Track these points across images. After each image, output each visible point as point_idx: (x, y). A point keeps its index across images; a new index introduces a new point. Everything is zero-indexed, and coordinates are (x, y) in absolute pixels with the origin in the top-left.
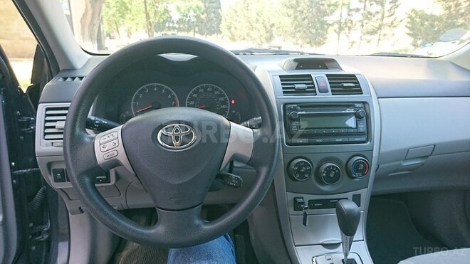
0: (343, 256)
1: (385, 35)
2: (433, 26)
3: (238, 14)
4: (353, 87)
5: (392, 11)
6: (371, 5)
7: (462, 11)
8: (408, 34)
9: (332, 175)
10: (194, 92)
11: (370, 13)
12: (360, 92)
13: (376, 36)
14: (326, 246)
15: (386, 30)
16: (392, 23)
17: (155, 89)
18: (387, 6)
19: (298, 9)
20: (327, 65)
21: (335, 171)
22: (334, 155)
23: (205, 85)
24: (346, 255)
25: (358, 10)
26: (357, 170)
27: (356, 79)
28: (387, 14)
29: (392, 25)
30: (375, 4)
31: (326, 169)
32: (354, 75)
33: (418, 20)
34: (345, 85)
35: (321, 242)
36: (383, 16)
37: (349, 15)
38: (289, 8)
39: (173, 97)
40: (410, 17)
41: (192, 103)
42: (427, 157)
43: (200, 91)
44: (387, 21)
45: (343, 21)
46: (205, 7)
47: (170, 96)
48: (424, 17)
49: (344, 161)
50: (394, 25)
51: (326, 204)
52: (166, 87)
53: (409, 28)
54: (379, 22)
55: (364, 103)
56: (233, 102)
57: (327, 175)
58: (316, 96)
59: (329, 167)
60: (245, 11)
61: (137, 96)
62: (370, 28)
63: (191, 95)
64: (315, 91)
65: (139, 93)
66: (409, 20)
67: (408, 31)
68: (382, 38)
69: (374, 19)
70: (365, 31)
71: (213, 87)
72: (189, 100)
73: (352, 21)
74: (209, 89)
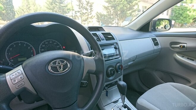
0: (122, 104)
1: (90, 22)
2: (105, 18)
3: (24, 11)
4: (111, 37)
5: (91, 12)
6: (83, 10)
7: (112, 13)
8: (97, 21)
9: (112, 73)
10: (43, 44)
11: (83, 13)
12: (114, 39)
13: (87, 22)
14: (114, 102)
15: (90, 20)
16: (91, 17)
17: (20, 44)
18: (89, 11)
19: (54, 10)
20: (99, 29)
21: (113, 71)
22: (111, 64)
23: (48, 40)
24: (123, 103)
25: (79, 12)
26: (119, 69)
27: (111, 34)
28: (89, 14)
29: (91, 18)
30: (85, 10)
31: (110, 71)
32: (110, 33)
33: (99, 16)
34: (108, 37)
35: (112, 101)
36: (88, 14)
37: (75, 13)
38: (50, 9)
39: (31, 48)
40: (97, 15)
41: (43, 50)
42: (134, 60)
43: (46, 43)
44: (90, 16)
45: (74, 16)
46: (4, 7)
47: (29, 48)
48: (102, 15)
49: (115, 66)
50: (92, 17)
51: (111, 85)
52: (26, 43)
53: (97, 19)
54: (87, 17)
55: (116, 43)
56: (64, 47)
57: (111, 72)
58: (101, 42)
59: (111, 69)
60: (28, 10)
61: (9, 50)
62: (85, 19)
63: (41, 46)
64: (100, 40)
65: (10, 47)
66: (97, 16)
67: (97, 20)
68: (89, 23)
69: (85, 15)
70: (83, 20)
71: (52, 41)
72: (41, 49)
73: (77, 16)
74: (50, 42)
